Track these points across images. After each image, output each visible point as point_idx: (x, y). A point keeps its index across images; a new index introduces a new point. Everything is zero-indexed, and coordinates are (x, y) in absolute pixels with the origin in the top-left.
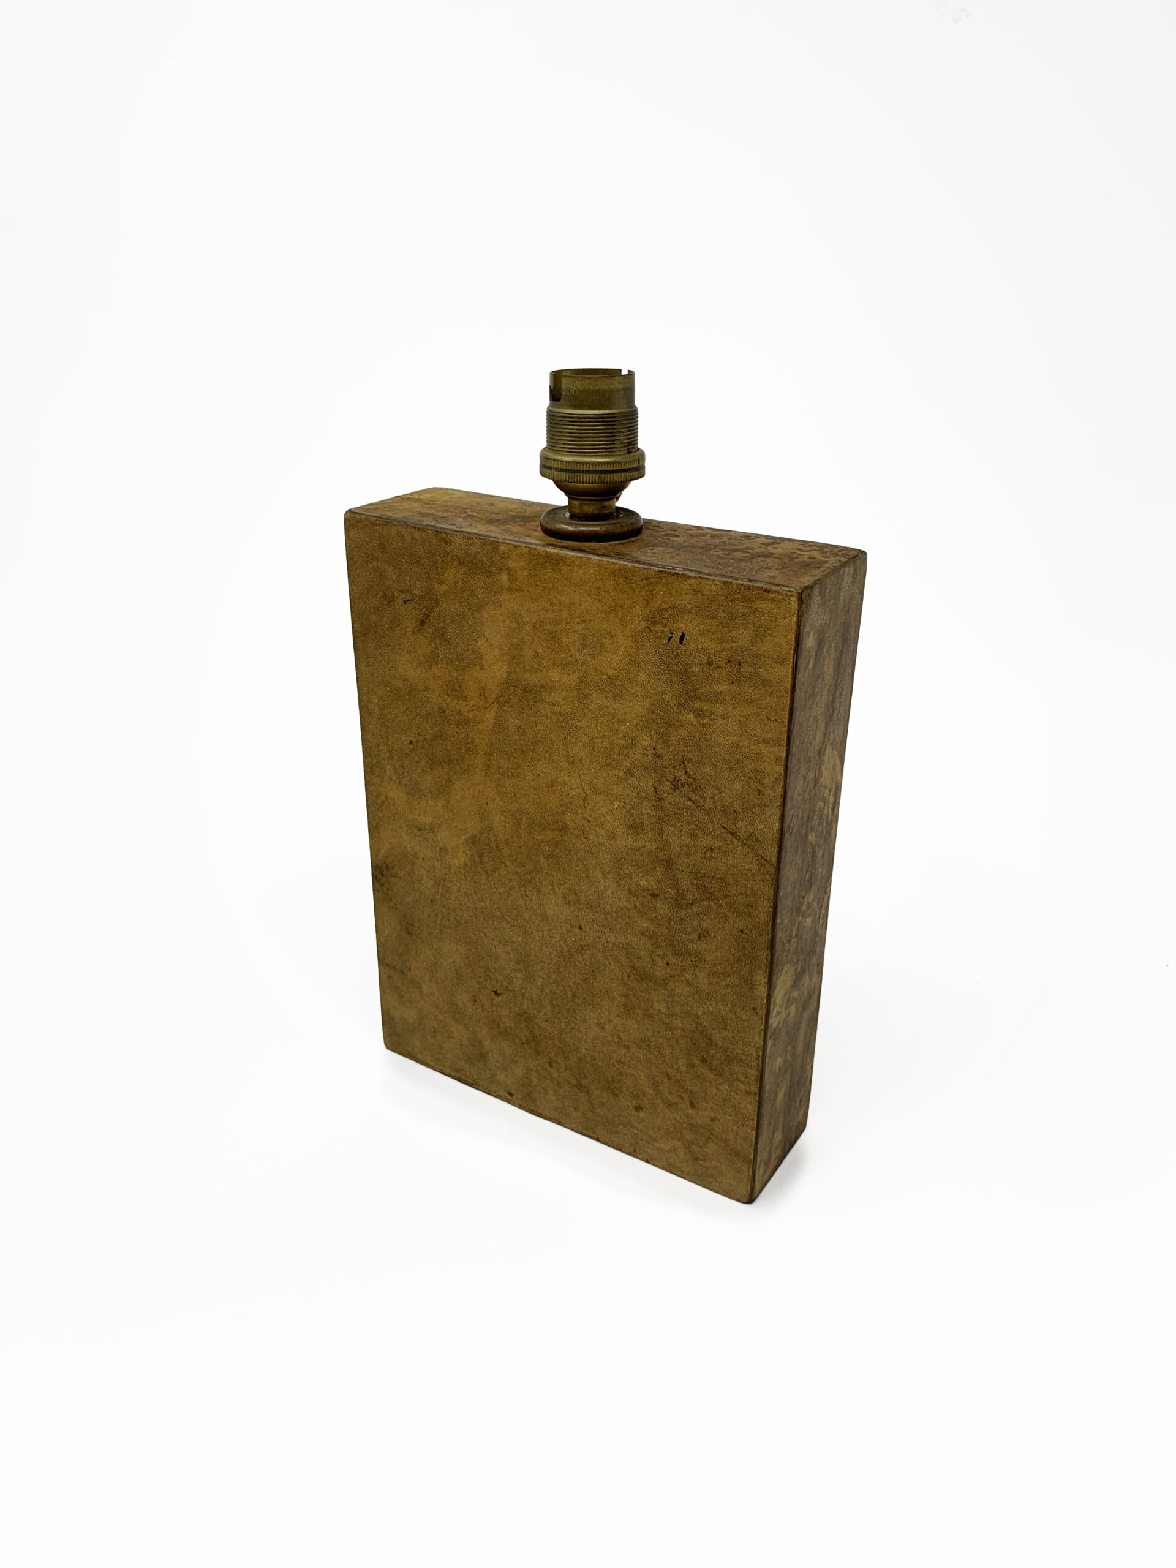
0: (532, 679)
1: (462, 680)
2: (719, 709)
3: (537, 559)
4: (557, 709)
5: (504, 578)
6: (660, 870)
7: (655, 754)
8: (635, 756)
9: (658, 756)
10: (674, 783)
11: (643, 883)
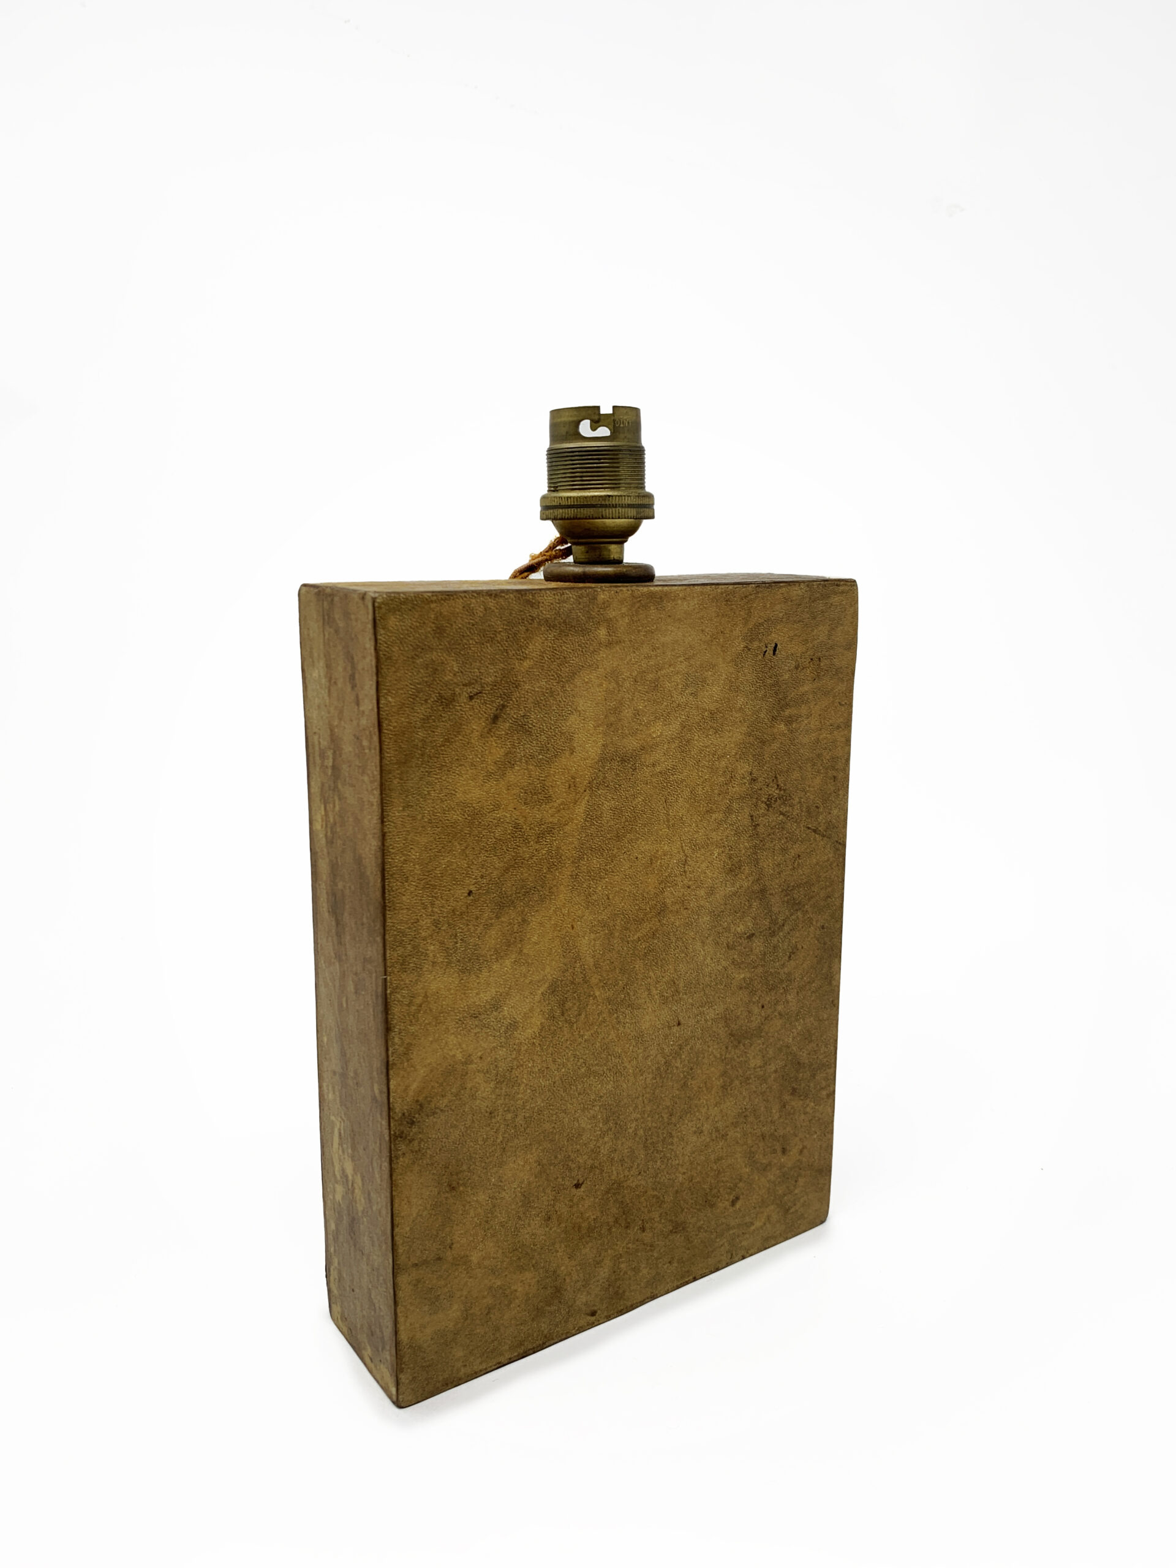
6: (755, 905)
7: (752, 779)
11: (741, 929)
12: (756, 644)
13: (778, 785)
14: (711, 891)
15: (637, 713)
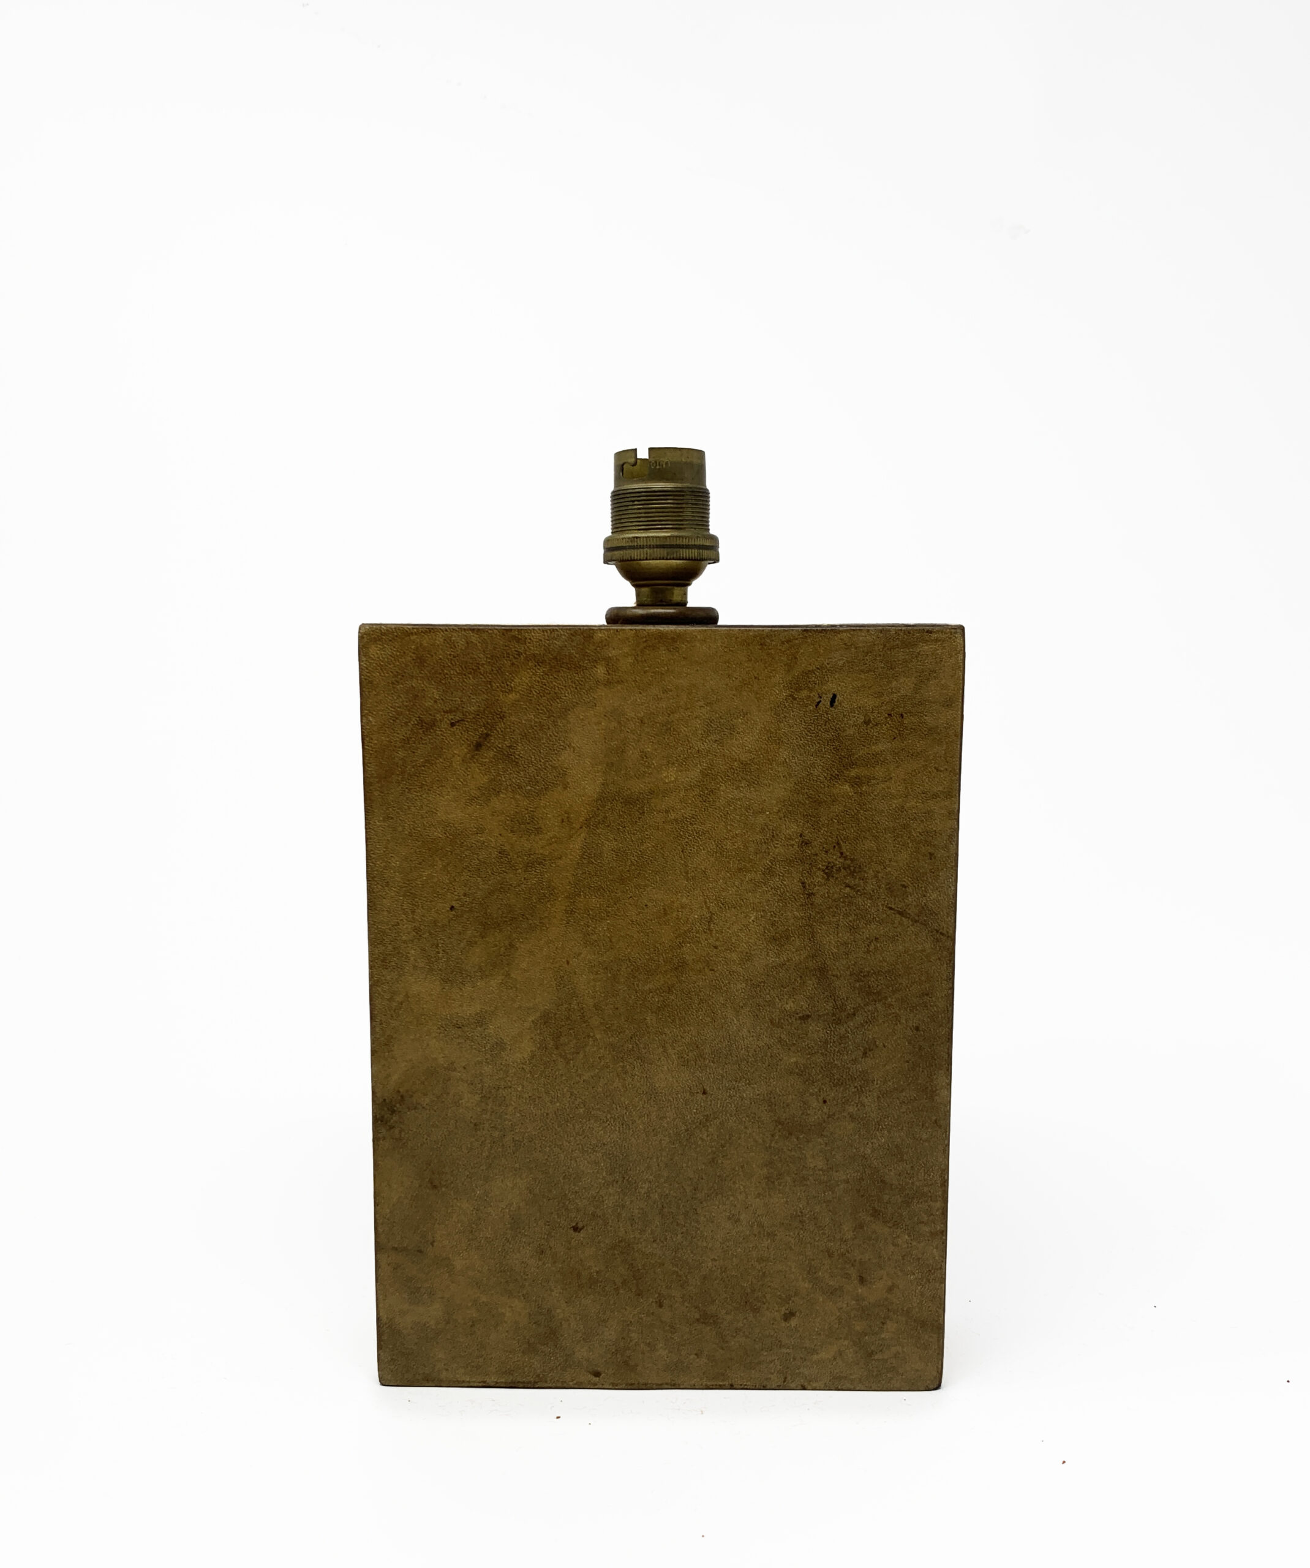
0: (638, 786)
1: (536, 808)
2: (879, 772)
3: (646, 641)
4: (672, 816)
5: (600, 671)
6: (811, 983)
7: (803, 842)
8: (777, 850)
9: (806, 844)
10: (827, 871)
11: (790, 1006)
12: (804, 693)
13: (842, 853)
14: (748, 958)
15: (644, 755)
